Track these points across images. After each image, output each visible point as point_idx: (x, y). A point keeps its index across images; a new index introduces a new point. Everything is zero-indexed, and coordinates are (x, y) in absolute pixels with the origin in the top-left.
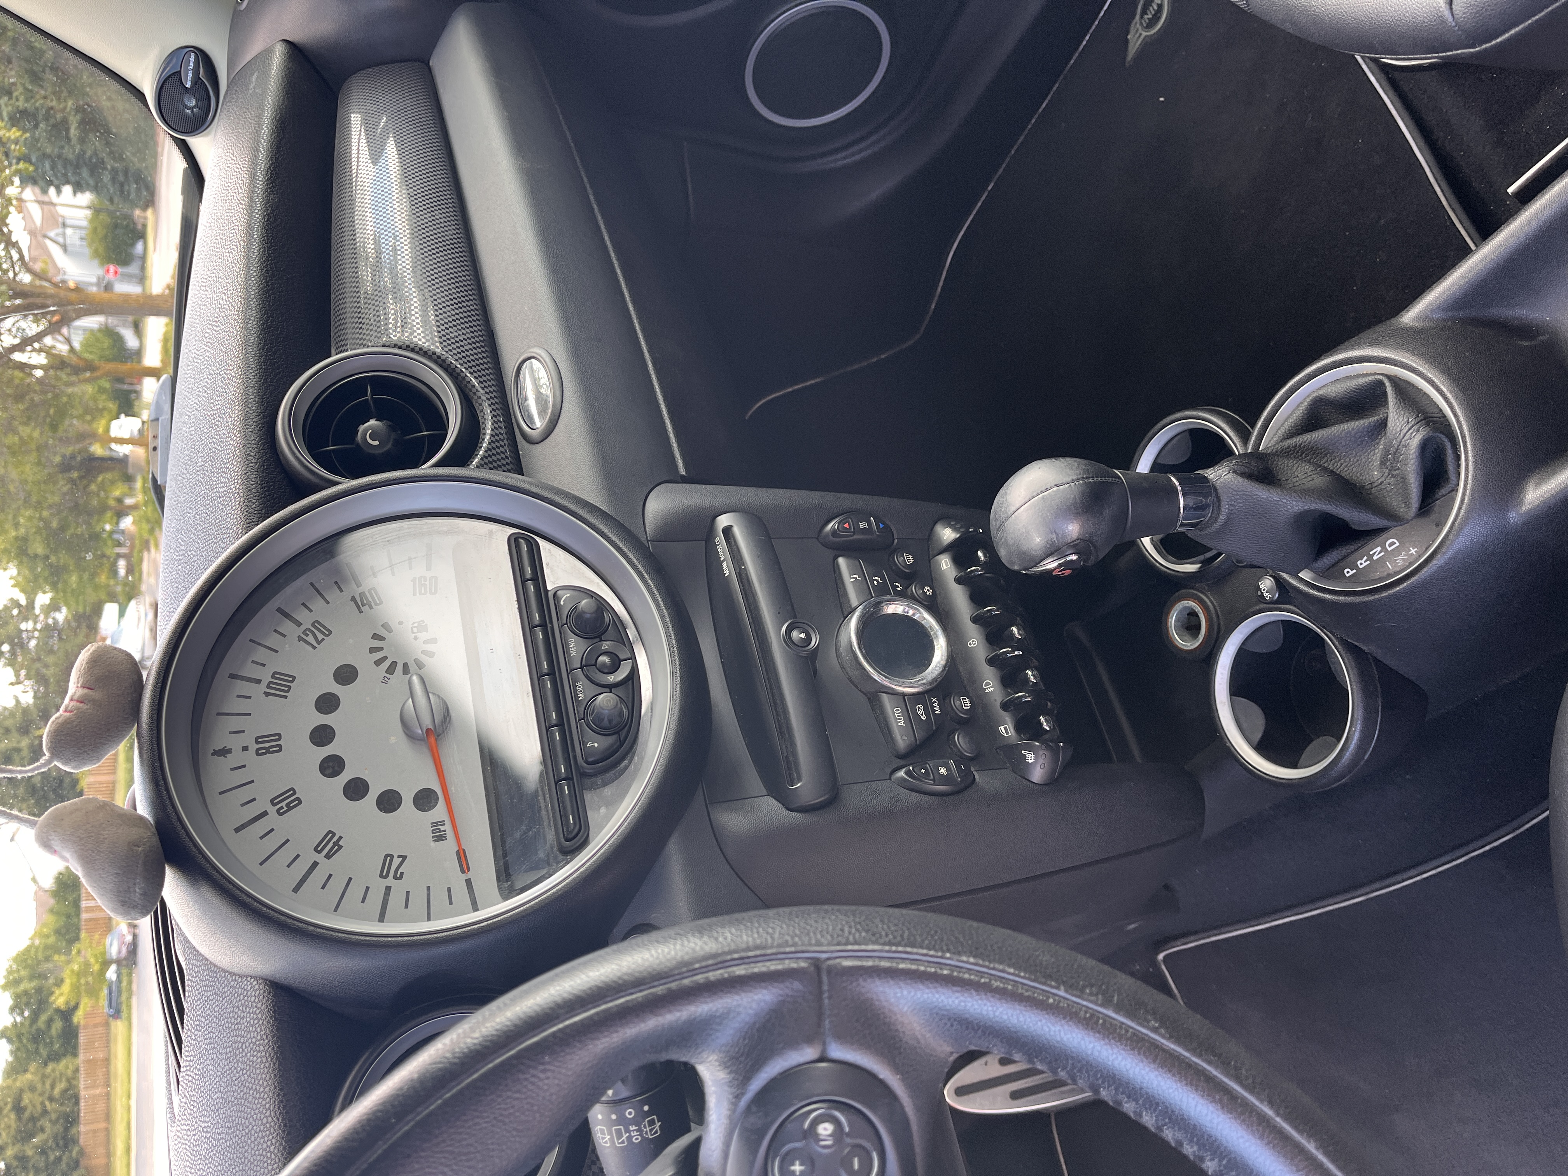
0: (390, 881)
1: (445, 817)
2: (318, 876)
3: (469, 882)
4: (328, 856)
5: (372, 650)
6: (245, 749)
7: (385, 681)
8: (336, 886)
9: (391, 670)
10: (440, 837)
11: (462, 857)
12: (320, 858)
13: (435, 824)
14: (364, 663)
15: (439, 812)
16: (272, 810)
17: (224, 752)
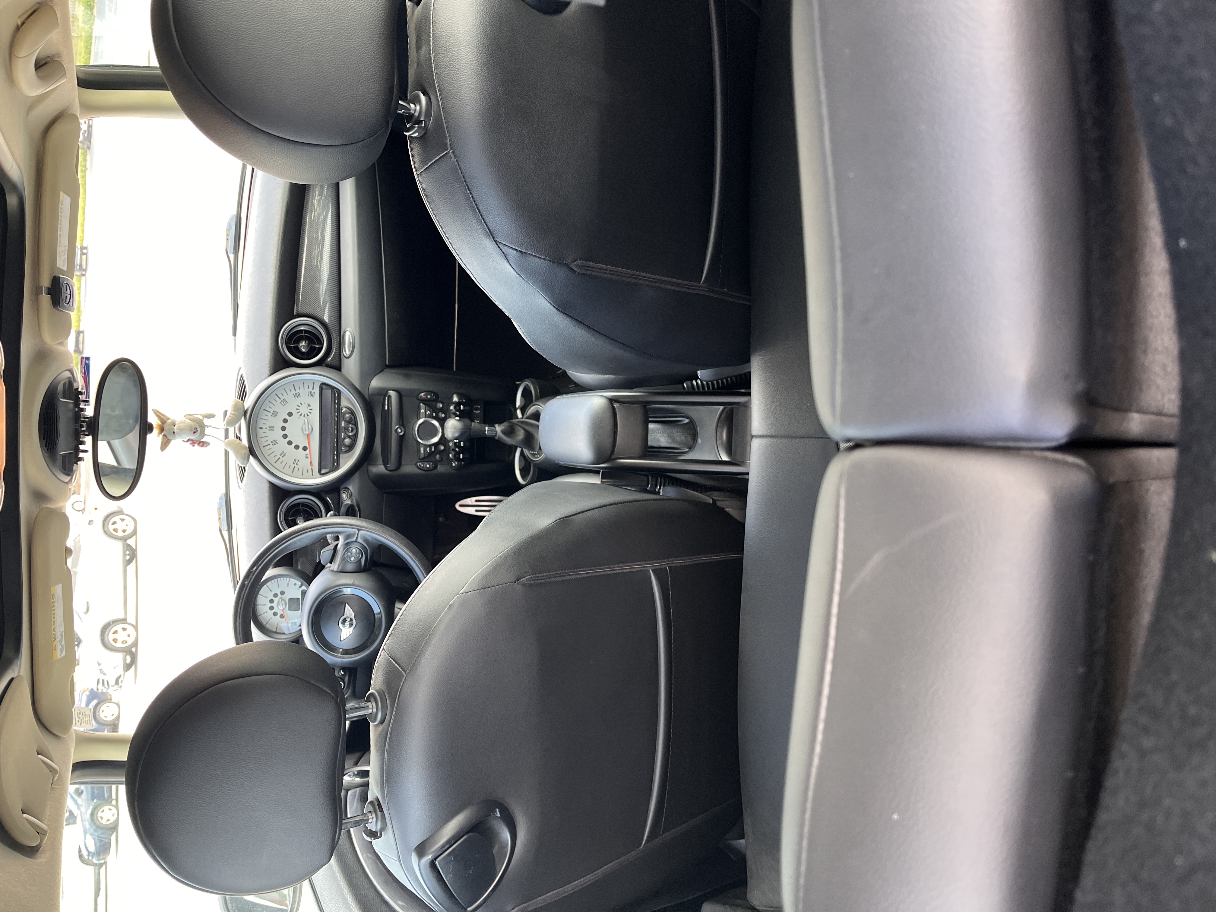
0: (295, 465)
1: (309, 453)
2: (280, 461)
3: (312, 469)
4: (283, 457)
5: (297, 409)
6: (266, 428)
7: (299, 418)
8: (284, 464)
9: (301, 415)
10: (307, 458)
11: (311, 463)
12: (281, 457)
13: (307, 455)
14: (294, 412)
15: (308, 451)
16: (271, 444)
17: (261, 428)
